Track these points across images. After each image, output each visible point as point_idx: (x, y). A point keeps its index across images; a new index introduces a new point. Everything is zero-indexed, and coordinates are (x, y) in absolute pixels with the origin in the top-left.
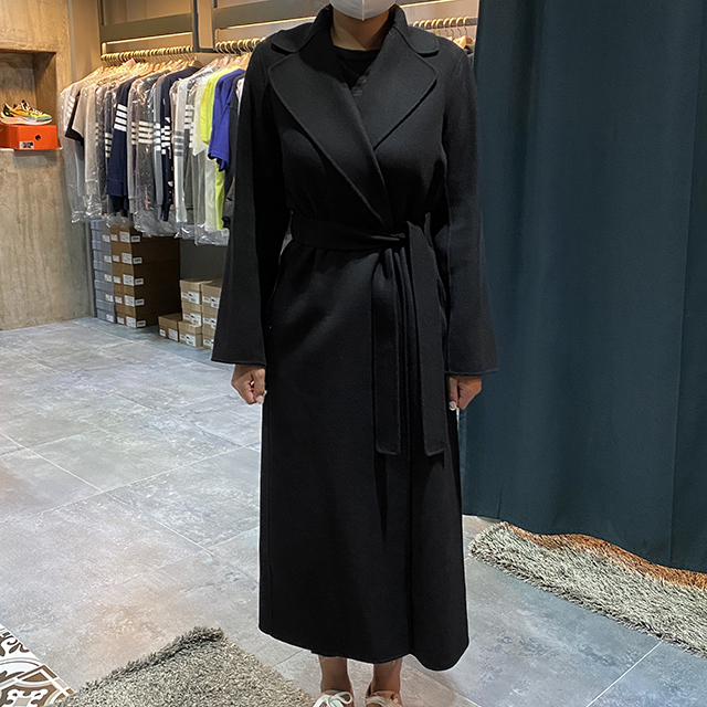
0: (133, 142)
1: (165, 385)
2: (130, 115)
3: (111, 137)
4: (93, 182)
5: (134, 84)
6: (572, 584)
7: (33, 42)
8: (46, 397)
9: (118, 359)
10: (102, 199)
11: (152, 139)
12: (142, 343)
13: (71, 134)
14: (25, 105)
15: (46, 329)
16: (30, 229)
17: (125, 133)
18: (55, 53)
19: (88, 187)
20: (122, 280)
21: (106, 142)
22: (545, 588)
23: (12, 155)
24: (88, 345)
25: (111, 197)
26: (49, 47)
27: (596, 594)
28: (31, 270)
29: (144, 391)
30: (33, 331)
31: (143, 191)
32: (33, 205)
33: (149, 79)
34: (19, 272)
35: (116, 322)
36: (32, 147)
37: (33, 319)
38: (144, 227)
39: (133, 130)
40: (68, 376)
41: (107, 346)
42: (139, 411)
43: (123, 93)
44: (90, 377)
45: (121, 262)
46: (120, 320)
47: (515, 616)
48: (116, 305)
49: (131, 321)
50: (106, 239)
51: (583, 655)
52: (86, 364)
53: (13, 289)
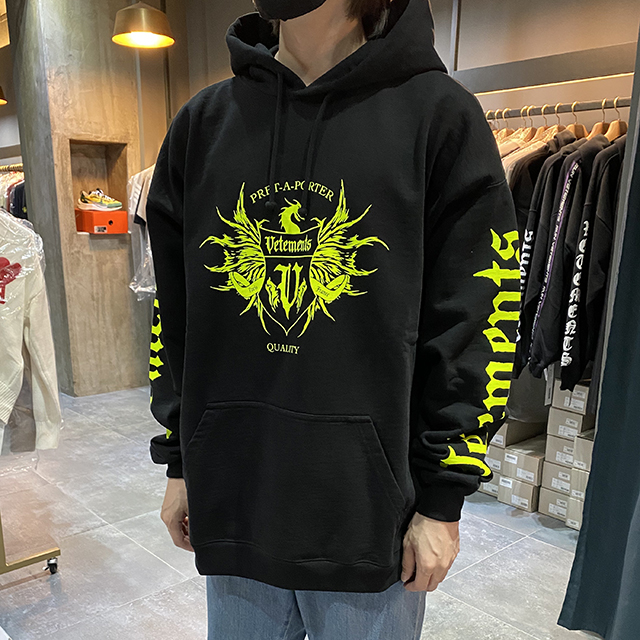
7: (107, 134)
15: (116, 395)
18: (125, 145)
23: (88, 239)
26: (121, 139)
30: (105, 398)
32: (105, 284)
36: (106, 231)
37: (105, 386)
40: (141, 446)
53: (87, 360)
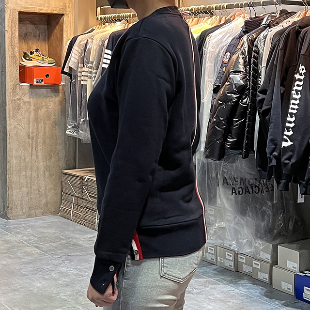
16: (36, 143)
18: (63, 15)
26: (59, 11)
30: (32, 221)
32: (40, 125)
34: (26, 176)
52: (70, 250)
53: (20, 188)
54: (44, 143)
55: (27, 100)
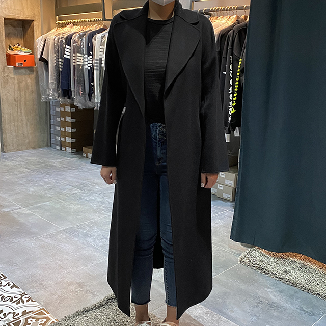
0: (74, 64)
1: (87, 179)
2: (72, 50)
3: (63, 61)
4: (53, 82)
5: (74, 36)
6: (291, 277)
7: (24, 15)
8: (30, 184)
9: (63, 167)
10: (58, 91)
11: (83, 62)
12: (75, 160)
13: (42, 59)
14: (19, 45)
15: (27, 152)
16: (20, 104)
17: (70, 59)
18: (33, 21)
19: (50, 85)
20: (65, 130)
21: (60, 63)
22: (278, 279)
23: (12, 69)
24: (48, 160)
25: (62, 89)
26: (31, 18)
27: (303, 282)
28: (20, 124)
29: (78, 182)
30: (20, 153)
31: (79, 87)
32: (22, 93)
33: (81, 34)
34: (14, 125)
35: (61, 149)
36: (22, 65)
37: (20, 147)
38: (79, 104)
39: (74, 58)
40: (40, 175)
41: (58, 161)
42: (76, 191)
43: (68, 40)
44: (50, 175)
45: (65, 121)
46: (63, 149)
47: (264, 291)
48: (61, 141)
49: (69, 149)
50: (58, 110)
51: (298, 310)
52: (48, 169)
53: (11, 133)
54: (25, 104)
55: (12, 77)
